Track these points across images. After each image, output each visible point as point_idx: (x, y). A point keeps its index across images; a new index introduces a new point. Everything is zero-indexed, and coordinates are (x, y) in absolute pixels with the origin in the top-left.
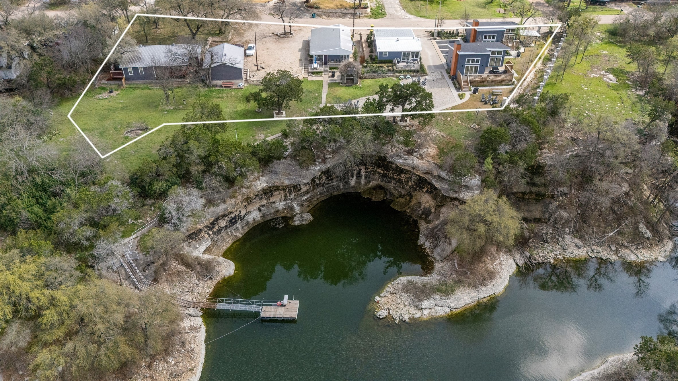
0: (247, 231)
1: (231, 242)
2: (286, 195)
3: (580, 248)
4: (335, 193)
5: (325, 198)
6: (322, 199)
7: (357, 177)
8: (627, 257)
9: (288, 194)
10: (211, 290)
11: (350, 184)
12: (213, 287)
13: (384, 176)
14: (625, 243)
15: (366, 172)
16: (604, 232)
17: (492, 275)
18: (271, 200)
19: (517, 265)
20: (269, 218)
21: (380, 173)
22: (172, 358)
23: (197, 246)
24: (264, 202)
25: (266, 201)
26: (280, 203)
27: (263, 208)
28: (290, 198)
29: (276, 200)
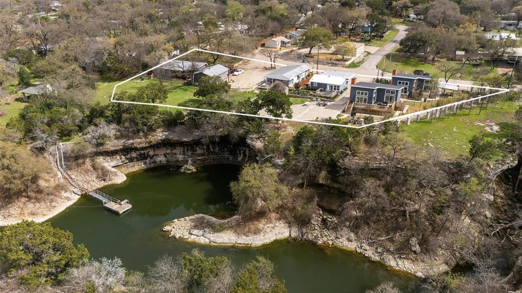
0: (152, 166)
1: (137, 169)
2: (184, 151)
3: (351, 241)
4: (225, 162)
5: (216, 163)
6: (213, 163)
7: (243, 155)
8: (388, 261)
9: (186, 151)
10: (100, 187)
11: (237, 159)
12: (103, 185)
14: (392, 249)
16: (379, 235)
17: (257, 232)
18: (173, 152)
19: (290, 235)
20: (171, 164)
22: (38, 204)
23: (109, 161)
24: (169, 151)
25: (170, 151)
26: (180, 156)
27: (168, 156)
28: (188, 155)
29: (176, 152)
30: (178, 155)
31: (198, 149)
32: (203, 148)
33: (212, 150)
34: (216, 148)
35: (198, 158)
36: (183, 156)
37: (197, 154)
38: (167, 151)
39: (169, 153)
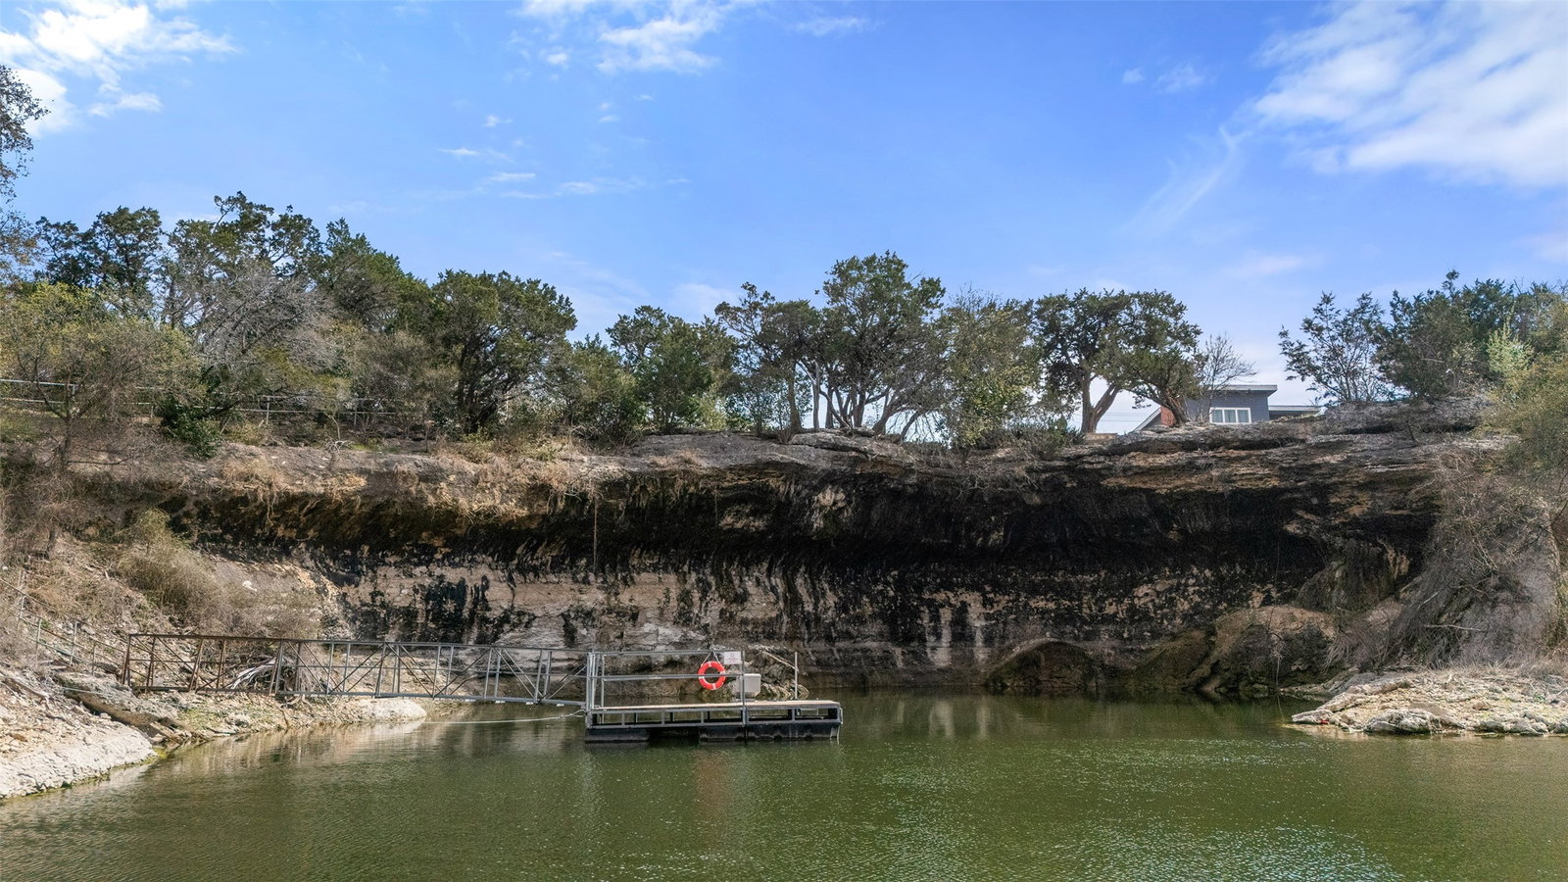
7: (955, 634)
11: (931, 663)
13: (1064, 618)
15: (988, 617)
21: (1044, 612)
26: (661, 630)
27: (584, 632)
28: (703, 622)
29: (642, 604)
30: (648, 628)
31: (749, 587)
32: (772, 589)
34: (823, 594)
36: (680, 634)
37: (745, 622)
38: (584, 597)
39: (593, 610)
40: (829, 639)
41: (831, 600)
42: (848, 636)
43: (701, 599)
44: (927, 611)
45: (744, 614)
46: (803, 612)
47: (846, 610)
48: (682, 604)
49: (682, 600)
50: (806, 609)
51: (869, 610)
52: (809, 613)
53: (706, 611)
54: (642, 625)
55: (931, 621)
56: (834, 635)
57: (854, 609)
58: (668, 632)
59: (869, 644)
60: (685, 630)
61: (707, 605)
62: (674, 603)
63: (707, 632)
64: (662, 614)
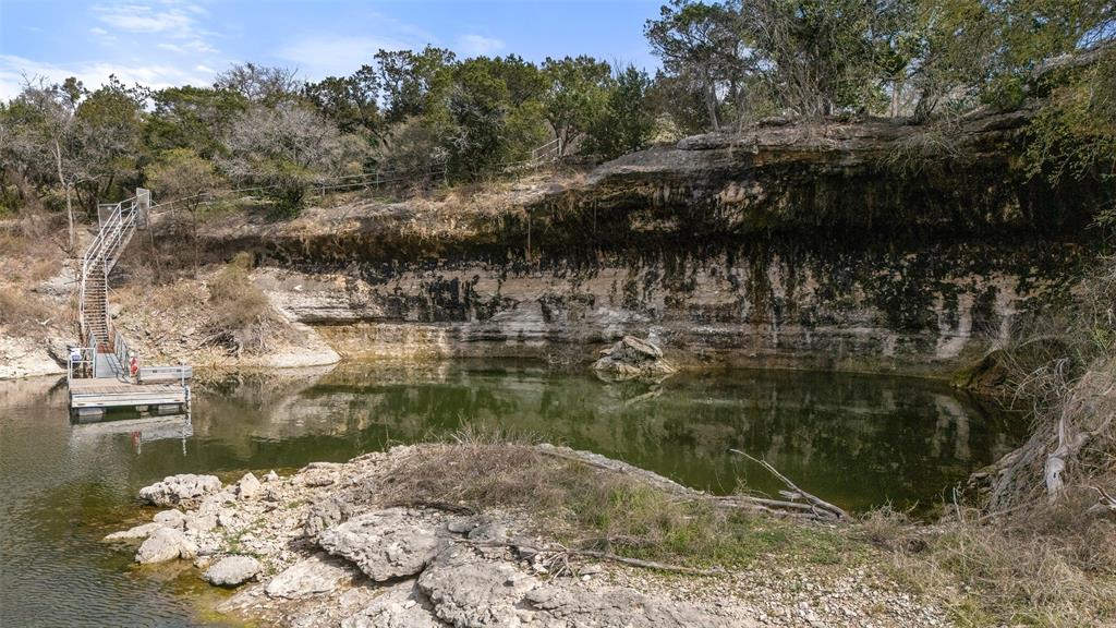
0: (480, 353)
2: (630, 287)
4: (852, 366)
7: (976, 327)
9: (640, 286)
11: (933, 352)
15: (1019, 305)
23: (300, 289)
24: (562, 288)
25: (567, 287)
26: (612, 313)
27: (557, 312)
28: (648, 307)
29: (596, 293)
30: (602, 311)
31: (702, 277)
32: (731, 278)
33: (780, 294)
34: (803, 281)
35: (701, 329)
36: (627, 316)
37: (695, 307)
38: (555, 288)
39: (562, 297)
40: (805, 323)
41: (810, 286)
42: (831, 321)
43: (644, 289)
44: (941, 297)
45: (693, 301)
46: (772, 299)
47: (830, 296)
48: (628, 293)
49: (628, 290)
50: (777, 295)
51: (861, 295)
52: (780, 300)
53: (650, 299)
54: (598, 309)
55: (945, 308)
56: (812, 320)
57: (841, 295)
58: (616, 314)
59: (859, 330)
60: (632, 313)
61: (650, 294)
62: (620, 292)
63: (653, 316)
64: (612, 301)
